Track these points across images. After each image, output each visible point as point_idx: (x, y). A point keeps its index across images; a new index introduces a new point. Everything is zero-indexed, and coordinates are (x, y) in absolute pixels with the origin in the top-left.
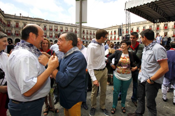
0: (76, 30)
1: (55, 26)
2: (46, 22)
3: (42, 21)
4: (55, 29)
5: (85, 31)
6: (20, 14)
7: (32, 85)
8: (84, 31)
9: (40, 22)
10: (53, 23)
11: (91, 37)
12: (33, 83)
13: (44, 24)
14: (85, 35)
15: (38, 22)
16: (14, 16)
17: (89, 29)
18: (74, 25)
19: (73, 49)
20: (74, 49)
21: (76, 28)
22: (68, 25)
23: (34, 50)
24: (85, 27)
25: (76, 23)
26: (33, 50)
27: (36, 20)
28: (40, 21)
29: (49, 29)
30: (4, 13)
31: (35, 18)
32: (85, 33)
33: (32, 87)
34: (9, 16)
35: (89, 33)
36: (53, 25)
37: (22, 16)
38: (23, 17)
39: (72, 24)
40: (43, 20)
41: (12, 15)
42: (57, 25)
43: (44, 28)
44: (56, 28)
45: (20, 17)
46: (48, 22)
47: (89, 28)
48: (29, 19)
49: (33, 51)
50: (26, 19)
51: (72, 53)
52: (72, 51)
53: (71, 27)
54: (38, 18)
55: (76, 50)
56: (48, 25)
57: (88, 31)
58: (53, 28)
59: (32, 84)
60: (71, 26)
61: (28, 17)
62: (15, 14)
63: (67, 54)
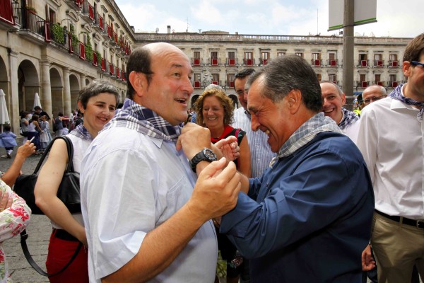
0: (332, 56)
1: (260, 49)
2: (232, 39)
3: (224, 38)
4: (261, 59)
5: (370, 57)
6: (169, 27)
7: (119, 259)
8: (363, 57)
9: (217, 42)
10: (254, 42)
11: (393, 76)
12: (123, 252)
13: (230, 46)
14: (371, 71)
15: (213, 42)
16: (154, 34)
17: (386, 45)
18: (324, 40)
19: (311, 123)
20: (315, 126)
21: (334, 48)
22: (305, 39)
23: (154, 131)
24: (371, 41)
25: (331, 29)
26: (153, 128)
27: (206, 38)
28: (218, 38)
29: (244, 60)
30: (133, 32)
31: (204, 34)
32: (371, 63)
33: (118, 267)
34: (145, 37)
35: (386, 63)
36: (257, 47)
37: (171, 32)
38: (174, 34)
39: (318, 36)
40: (227, 34)
41: (151, 34)
42: (266, 46)
43: (228, 61)
44: (264, 56)
45: (168, 34)
46: (241, 39)
47: (386, 42)
48: (188, 38)
49: (150, 131)
50: (181, 38)
51: (309, 139)
52: (307, 132)
53: (314, 47)
54: (211, 32)
55: (325, 129)
56: (240, 48)
57: (381, 56)
58: (257, 56)
59: (120, 256)
60: (313, 43)
61: (187, 34)
62: (157, 30)
63: (290, 145)
